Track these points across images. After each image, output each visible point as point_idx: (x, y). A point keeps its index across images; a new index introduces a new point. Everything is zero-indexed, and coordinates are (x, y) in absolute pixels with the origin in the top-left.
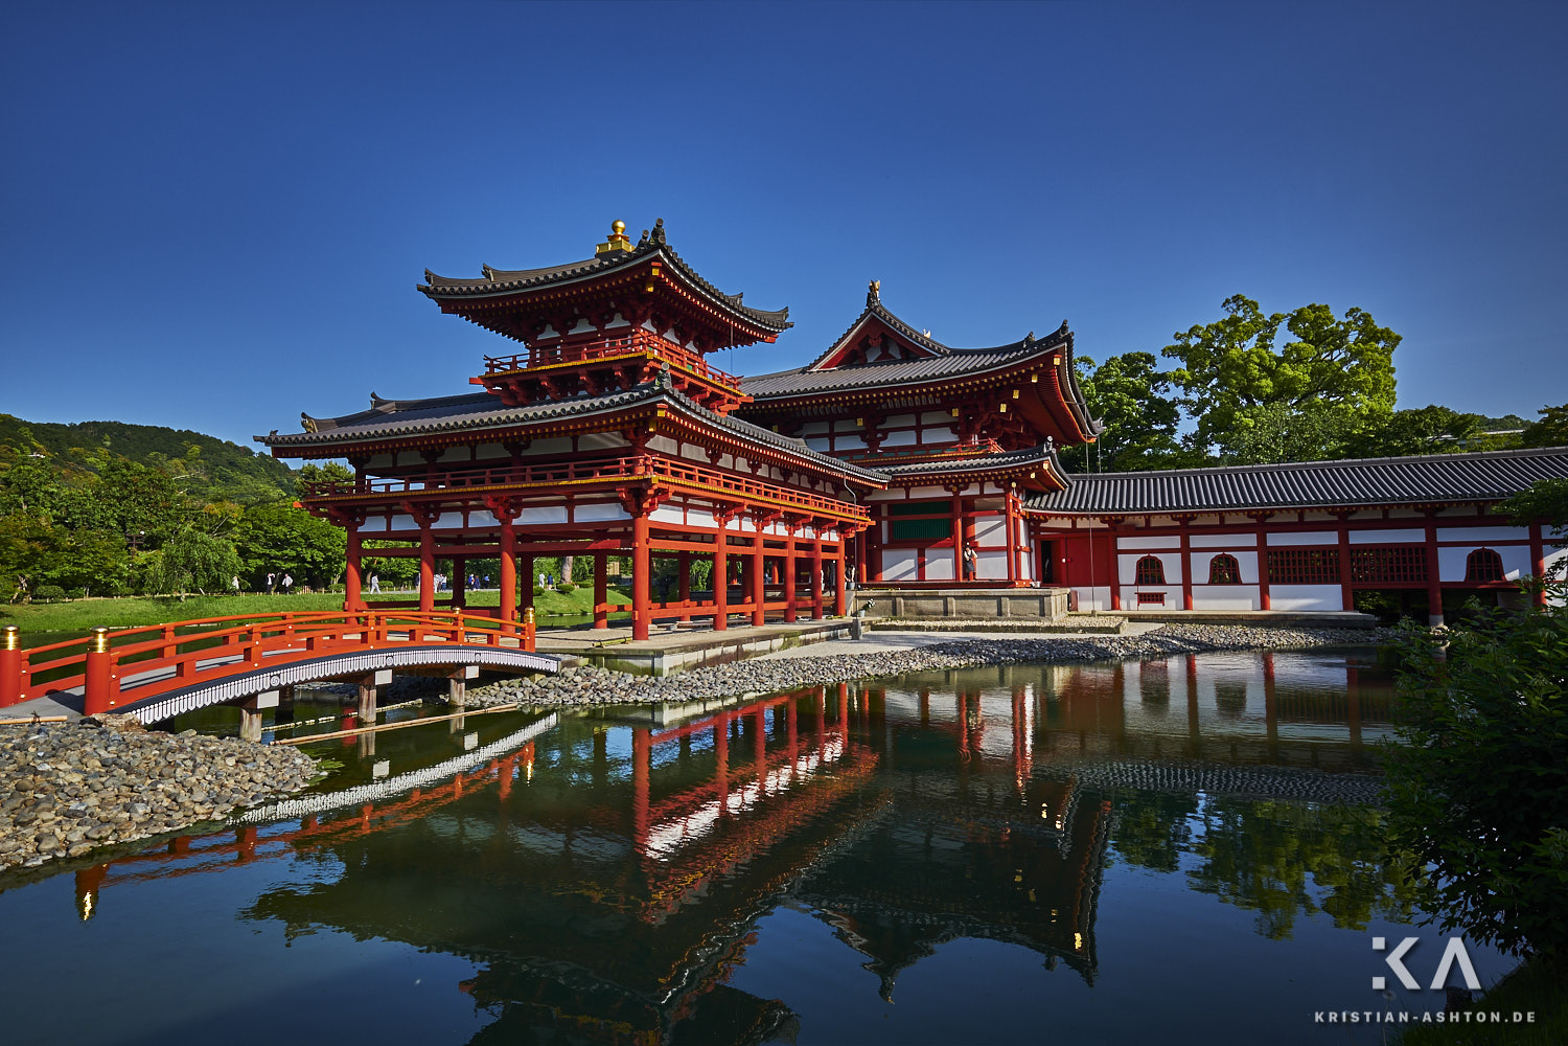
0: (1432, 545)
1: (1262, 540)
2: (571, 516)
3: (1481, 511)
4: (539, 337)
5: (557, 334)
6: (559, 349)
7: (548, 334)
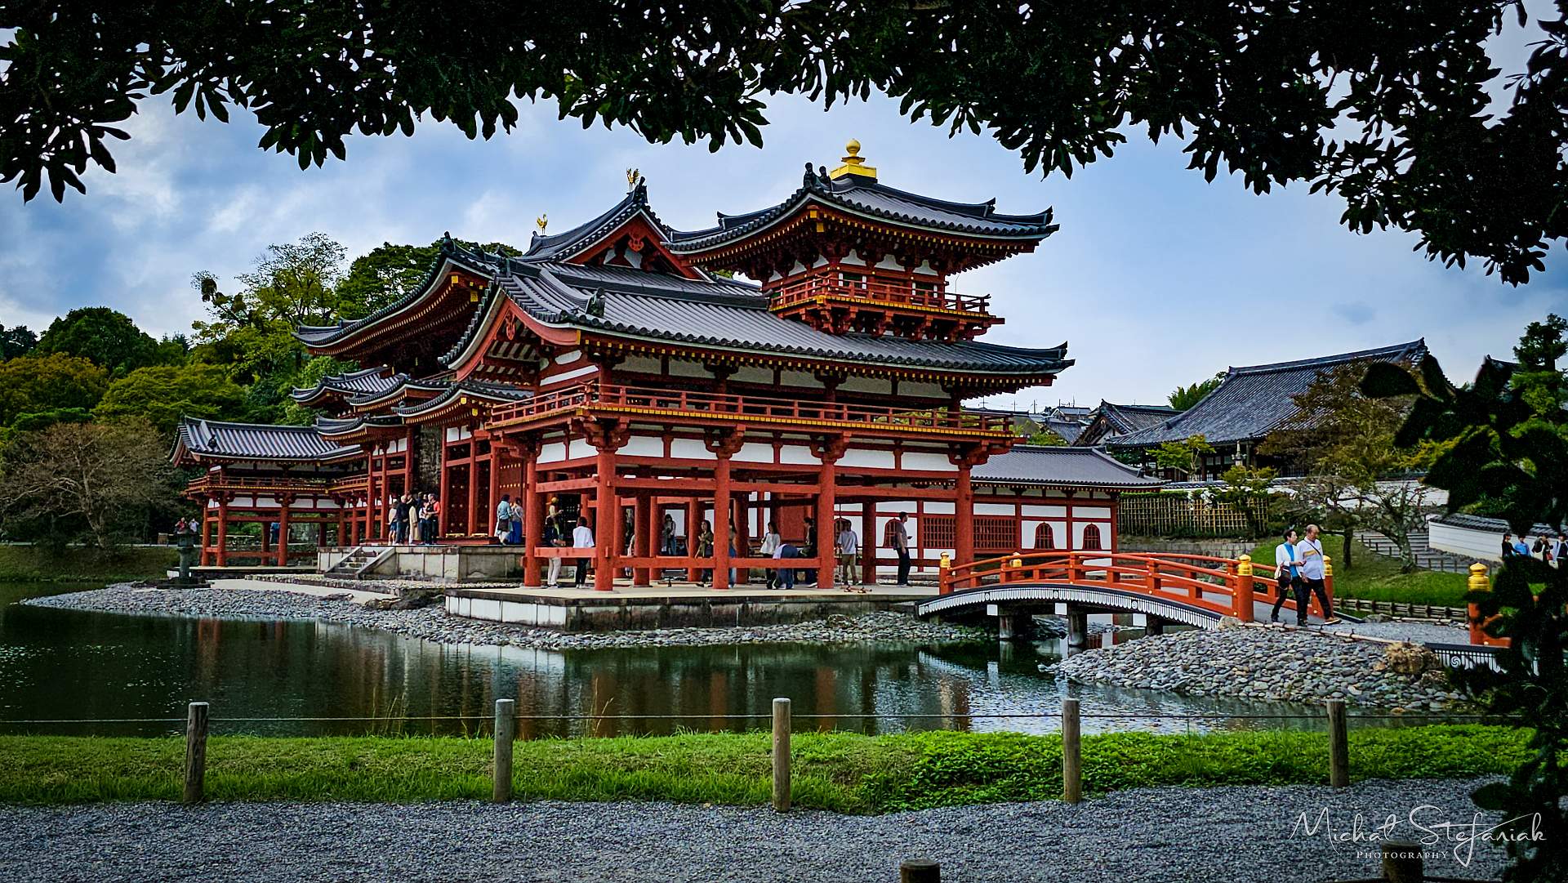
0: (1018, 518)
1: (920, 508)
2: (898, 462)
3: (1043, 494)
4: (844, 261)
5: (863, 263)
6: (864, 279)
7: (852, 260)
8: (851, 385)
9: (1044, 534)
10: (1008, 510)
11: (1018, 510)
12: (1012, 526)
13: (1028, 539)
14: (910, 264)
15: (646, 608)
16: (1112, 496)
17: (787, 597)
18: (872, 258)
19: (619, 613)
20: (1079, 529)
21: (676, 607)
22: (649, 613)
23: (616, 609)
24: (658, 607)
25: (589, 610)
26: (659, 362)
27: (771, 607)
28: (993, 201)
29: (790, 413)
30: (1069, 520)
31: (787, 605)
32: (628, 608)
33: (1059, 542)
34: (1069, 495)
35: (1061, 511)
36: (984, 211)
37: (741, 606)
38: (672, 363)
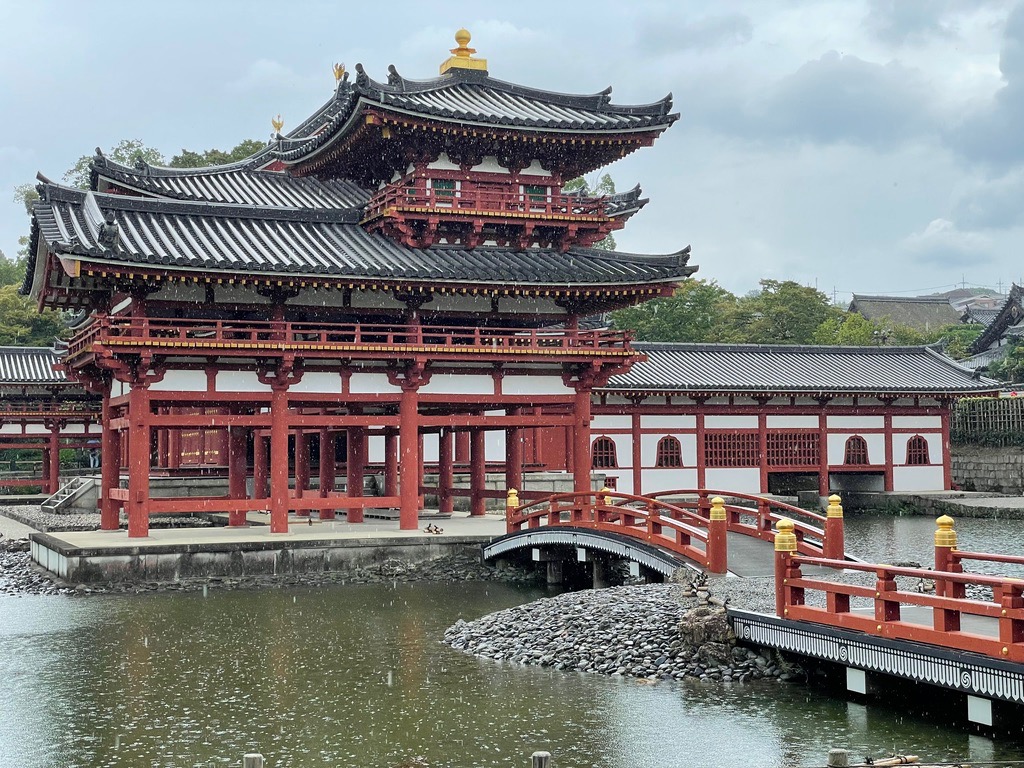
0: (823, 431)
1: (700, 422)
2: (498, 386)
3: (855, 402)
4: (431, 166)
5: (456, 167)
6: (458, 185)
7: (443, 164)
8: (439, 305)
9: (857, 448)
10: (810, 422)
11: (823, 422)
12: (816, 440)
13: (836, 453)
14: (514, 166)
15: (163, 557)
16: (941, 403)
17: (335, 541)
18: (466, 163)
19: (131, 563)
20: (900, 443)
21: (199, 555)
22: (166, 562)
23: (127, 559)
24: (178, 556)
25: (95, 560)
26: (203, 290)
27: (315, 552)
28: (609, 91)
29: (351, 338)
30: (888, 431)
31: (336, 550)
32: (142, 557)
33: (876, 457)
34: (888, 403)
35: (878, 422)
36: (596, 103)
37: (279, 552)
38: (217, 290)
